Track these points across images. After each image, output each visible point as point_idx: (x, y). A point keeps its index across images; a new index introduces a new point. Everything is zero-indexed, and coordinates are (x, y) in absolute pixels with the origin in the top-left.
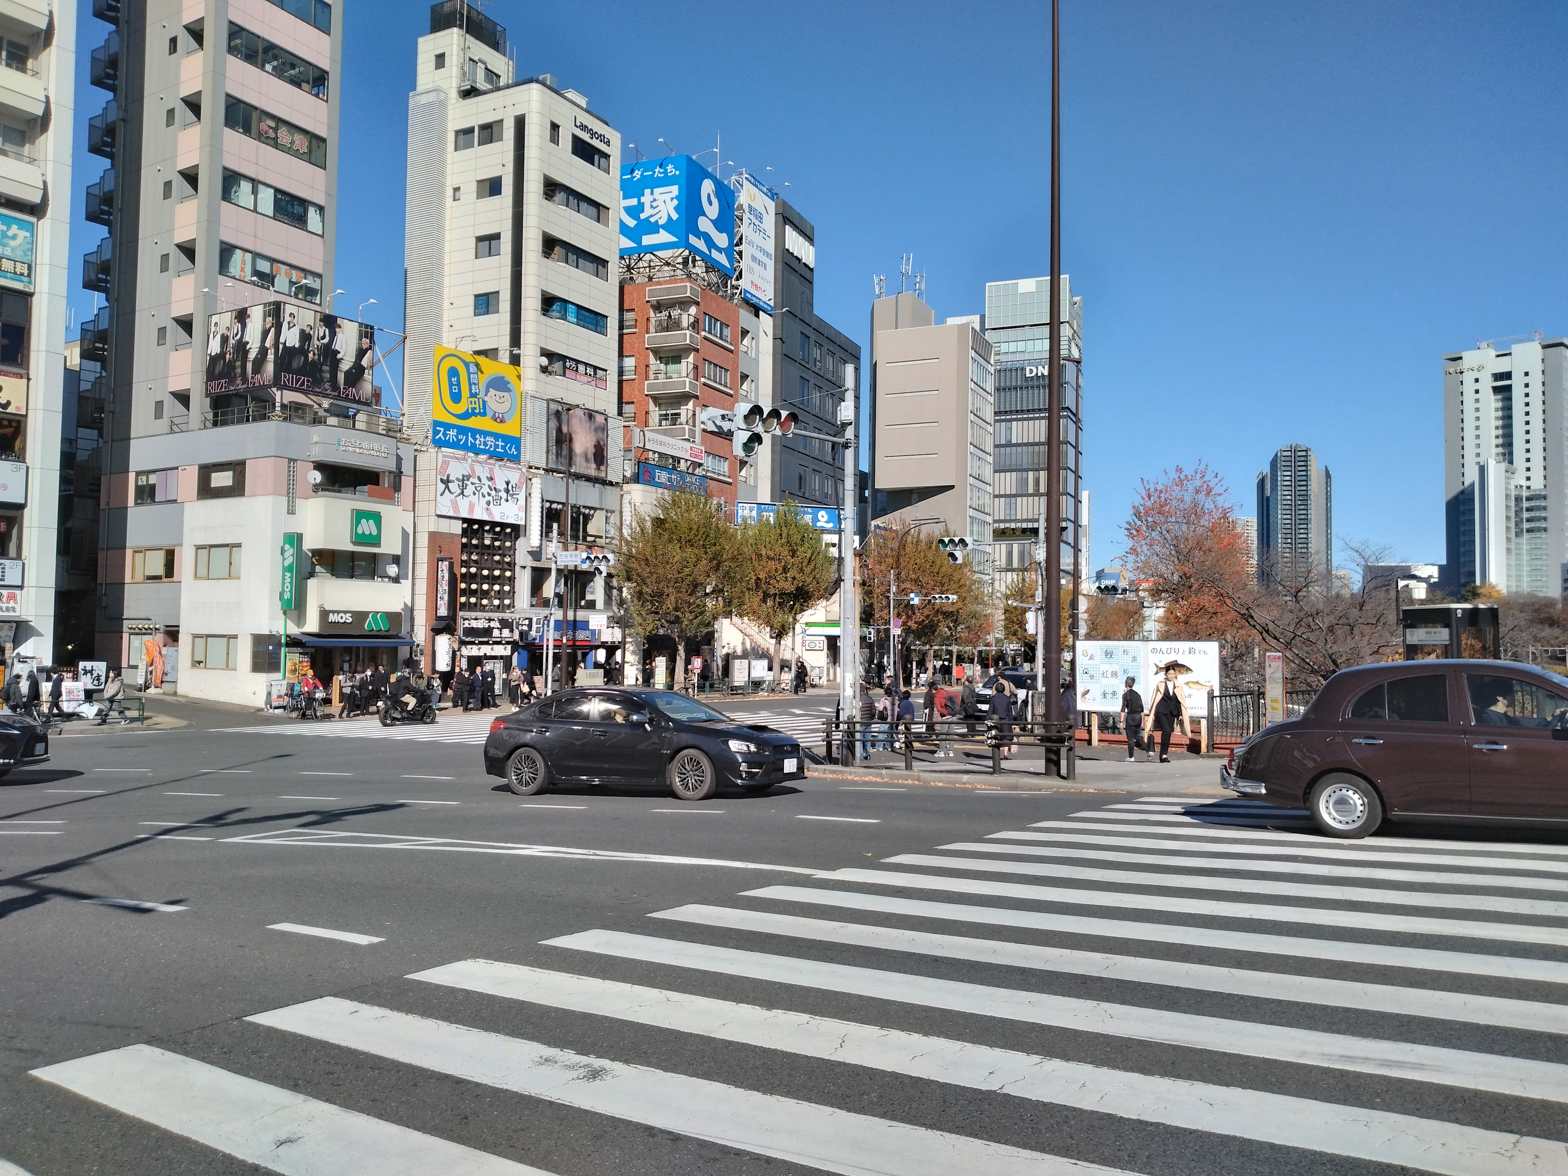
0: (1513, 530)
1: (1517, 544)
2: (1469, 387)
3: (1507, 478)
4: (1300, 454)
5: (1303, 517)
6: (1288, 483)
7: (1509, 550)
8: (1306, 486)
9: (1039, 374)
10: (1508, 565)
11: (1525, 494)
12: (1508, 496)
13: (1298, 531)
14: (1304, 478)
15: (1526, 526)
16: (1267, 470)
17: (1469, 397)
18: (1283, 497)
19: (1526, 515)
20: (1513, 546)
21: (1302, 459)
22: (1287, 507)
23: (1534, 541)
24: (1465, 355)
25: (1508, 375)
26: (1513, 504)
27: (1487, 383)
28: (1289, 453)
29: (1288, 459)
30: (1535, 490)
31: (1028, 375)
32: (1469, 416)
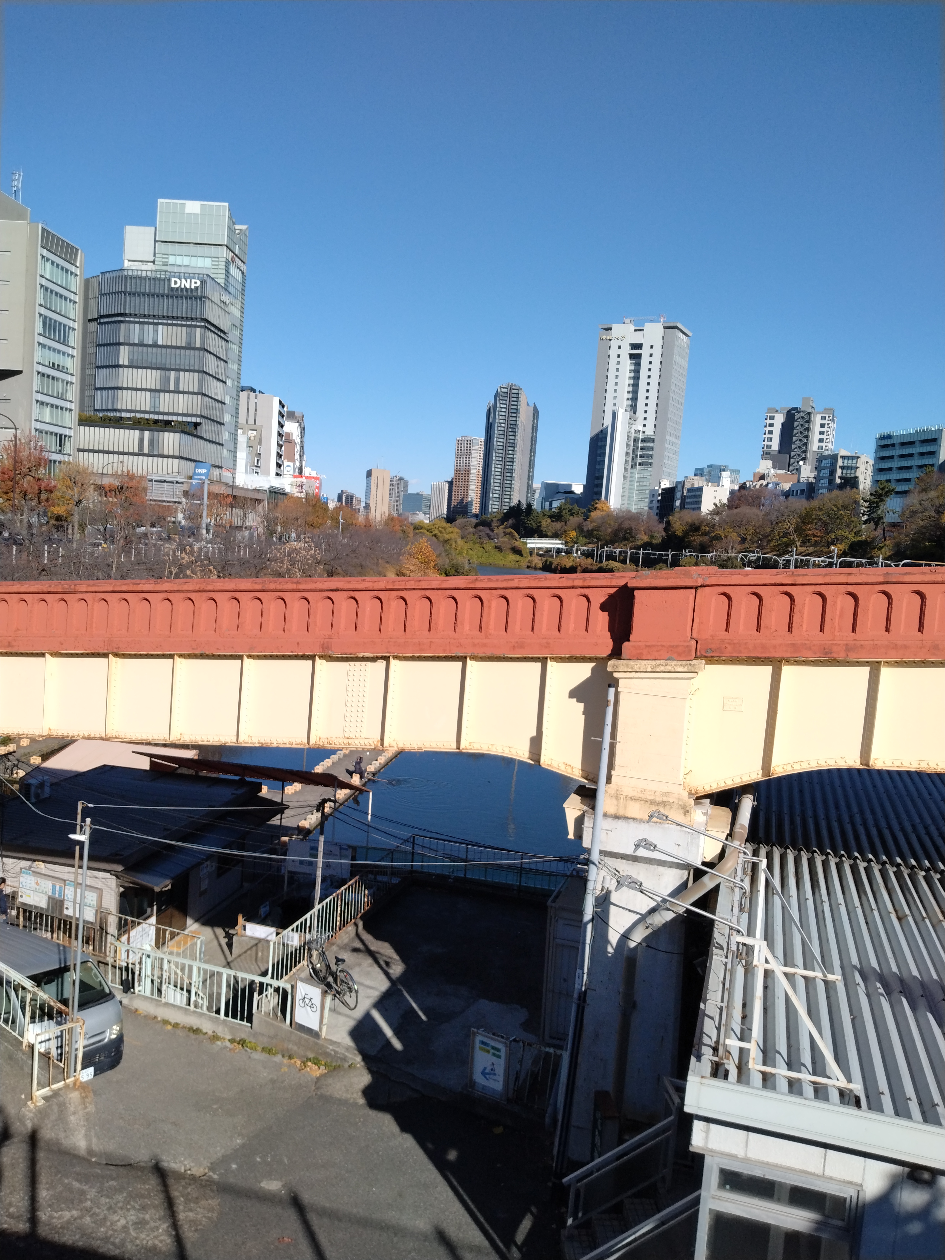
0: (630, 463)
1: (631, 473)
2: (614, 352)
3: (630, 424)
4: (514, 391)
5: (511, 441)
6: (504, 414)
7: (625, 477)
8: (516, 417)
9: (183, 286)
10: (623, 488)
11: (641, 437)
12: (629, 437)
13: (507, 452)
14: (515, 411)
15: (639, 460)
16: (492, 402)
17: (613, 360)
18: (500, 423)
19: (640, 452)
21: (515, 395)
22: (501, 432)
23: (643, 472)
24: (614, 326)
25: (639, 346)
26: (632, 443)
27: (626, 351)
28: (506, 390)
29: (505, 394)
30: (648, 435)
31: (172, 286)
32: (612, 374)
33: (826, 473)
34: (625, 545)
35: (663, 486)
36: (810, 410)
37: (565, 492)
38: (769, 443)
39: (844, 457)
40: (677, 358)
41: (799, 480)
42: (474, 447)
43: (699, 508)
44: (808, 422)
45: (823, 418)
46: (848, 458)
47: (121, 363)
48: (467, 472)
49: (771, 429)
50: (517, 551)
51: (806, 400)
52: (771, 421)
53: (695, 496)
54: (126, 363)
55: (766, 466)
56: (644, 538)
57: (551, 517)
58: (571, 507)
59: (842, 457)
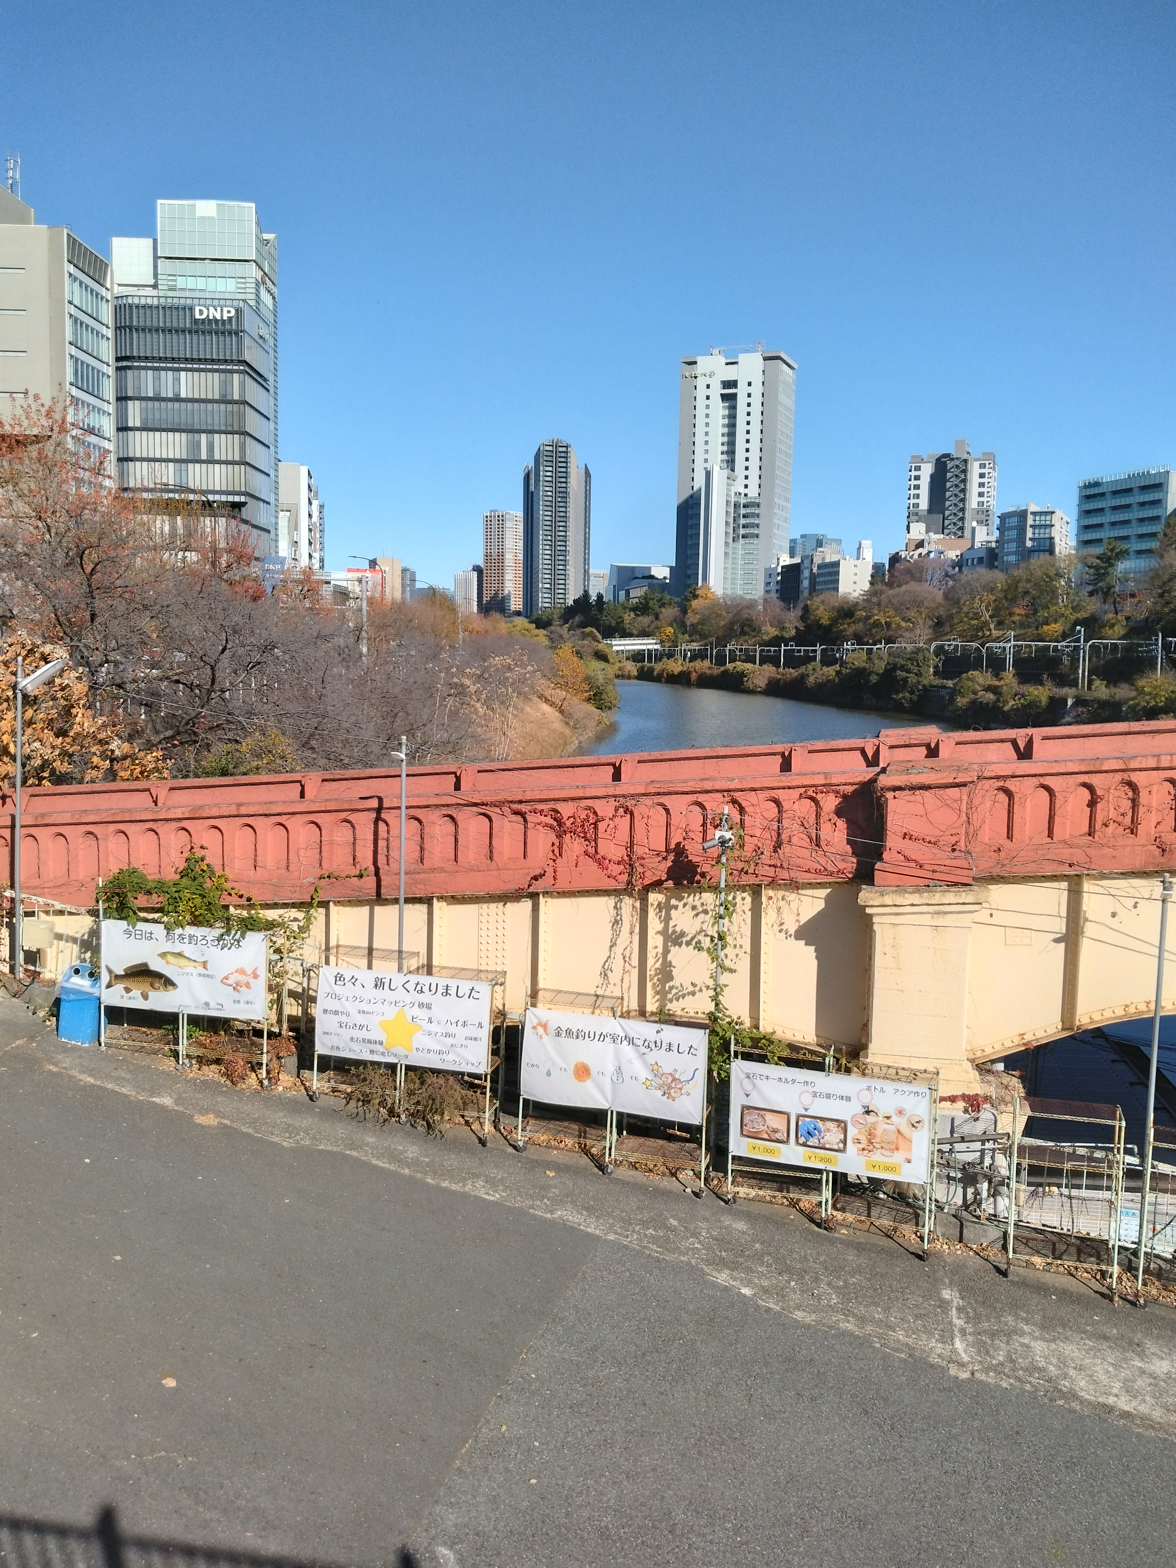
0: (731, 536)
1: (734, 548)
2: (701, 393)
3: (728, 484)
4: (561, 449)
5: (562, 514)
6: (550, 479)
7: (726, 554)
8: (566, 483)
9: (211, 317)
10: (725, 568)
11: (743, 501)
12: (728, 503)
13: (558, 529)
14: (564, 475)
15: (742, 531)
16: (532, 464)
17: (701, 402)
18: (544, 493)
19: (742, 521)
20: (730, 551)
21: (563, 455)
22: (548, 503)
23: (748, 547)
24: (699, 359)
25: (733, 384)
26: (732, 510)
27: (717, 390)
28: (550, 448)
29: (549, 454)
30: (751, 498)
31: (197, 316)
32: (700, 421)
33: (1013, 534)
34: (746, 641)
35: (782, 563)
36: (965, 456)
37: (644, 577)
38: (916, 501)
39: (1034, 514)
40: (782, 398)
41: (973, 545)
42: (508, 524)
43: (837, 589)
44: (965, 471)
45: (983, 466)
46: (1041, 513)
47: (130, 424)
48: (501, 555)
49: (917, 482)
50: (602, 657)
51: (960, 444)
52: (917, 473)
53: (830, 574)
54: (138, 424)
55: (918, 530)
56: (771, 631)
57: (634, 609)
58: (659, 595)
59: (1032, 513)
